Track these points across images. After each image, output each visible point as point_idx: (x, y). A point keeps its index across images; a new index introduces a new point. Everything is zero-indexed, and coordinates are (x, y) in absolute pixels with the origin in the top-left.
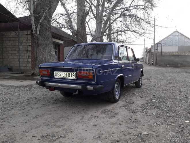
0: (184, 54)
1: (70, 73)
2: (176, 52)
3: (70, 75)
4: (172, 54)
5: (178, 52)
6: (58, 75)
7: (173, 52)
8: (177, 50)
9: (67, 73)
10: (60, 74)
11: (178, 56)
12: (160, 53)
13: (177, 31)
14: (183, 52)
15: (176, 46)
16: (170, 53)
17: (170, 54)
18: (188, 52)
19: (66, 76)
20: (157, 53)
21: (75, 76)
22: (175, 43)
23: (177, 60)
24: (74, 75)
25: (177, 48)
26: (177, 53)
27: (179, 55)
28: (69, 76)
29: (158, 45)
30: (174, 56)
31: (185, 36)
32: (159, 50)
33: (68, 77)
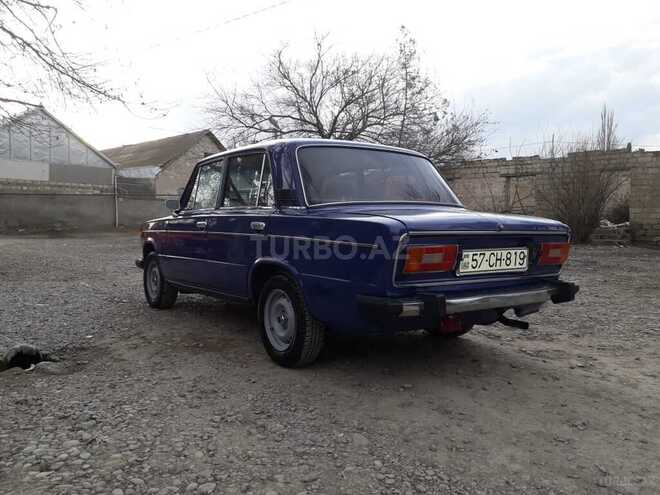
0: (69, 191)
2: (41, 183)
3: (513, 258)
4: (30, 188)
5: (53, 183)
6: (474, 264)
7: (33, 183)
8: (45, 177)
10: (479, 260)
11: (53, 196)
14: (67, 184)
15: (43, 161)
16: (25, 185)
17: (25, 188)
18: (82, 185)
19: (498, 262)
21: (526, 259)
22: (37, 151)
23: (47, 208)
24: (522, 256)
25: (46, 167)
26: (48, 185)
27: (55, 195)
28: (508, 262)
30: (37, 194)
31: (69, 132)
33: (504, 266)
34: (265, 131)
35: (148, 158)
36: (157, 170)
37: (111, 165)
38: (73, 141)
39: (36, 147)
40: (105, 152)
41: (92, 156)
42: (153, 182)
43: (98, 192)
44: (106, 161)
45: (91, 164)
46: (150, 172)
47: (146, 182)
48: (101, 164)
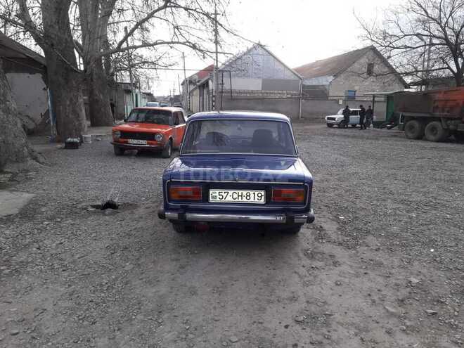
0: (272, 96)
1: (252, 192)
2: (257, 92)
3: (252, 196)
4: (251, 95)
5: (263, 91)
6: (221, 197)
7: (252, 92)
8: (259, 88)
9: (245, 193)
10: (224, 195)
12: (229, 92)
13: (259, 45)
14: (272, 91)
15: (258, 78)
16: (249, 93)
17: (248, 95)
18: (280, 92)
19: (240, 197)
20: (222, 92)
21: (263, 197)
22: (256, 72)
24: (260, 195)
25: (260, 81)
26: (261, 93)
27: (264, 99)
28: (248, 198)
29: (225, 73)
30: (255, 99)
31: (275, 58)
32: (227, 87)
33: (244, 199)
34: (397, 48)
35: (329, 69)
36: (331, 78)
37: (299, 77)
38: (277, 63)
39: (255, 69)
40: (296, 70)
41: (287, 72)
42: (327, 88)
43: (289, 96)
44: (296, 75)
45: (286, 78)
46: (325, 81)
47: (322, 88)
48: (293, 77)
